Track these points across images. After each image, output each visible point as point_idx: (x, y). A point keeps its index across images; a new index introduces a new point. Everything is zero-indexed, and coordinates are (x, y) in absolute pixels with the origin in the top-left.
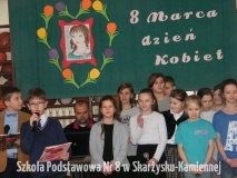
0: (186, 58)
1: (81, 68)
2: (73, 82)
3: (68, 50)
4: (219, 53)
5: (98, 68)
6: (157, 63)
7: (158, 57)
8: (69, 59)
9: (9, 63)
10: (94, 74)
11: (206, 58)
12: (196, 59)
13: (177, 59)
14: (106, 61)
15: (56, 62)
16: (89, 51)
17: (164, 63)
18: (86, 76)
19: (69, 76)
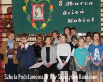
0: (80, 20)
1: (39, 23)
2: (36, 28)
3: (34, 15)
4: (93, 19)
5: (46, 23)
6: (69, 22)
7: (69, 20)
9: (11, 19)
10: (44, 25)
11: (88, 20)
12: (84, 21)
13: (76, 21)
15: (29, 20)
16: (42, 16)
17: (71, 22)
18: (41, 26)
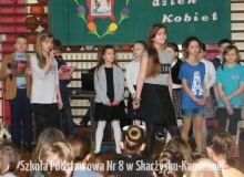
0: (187, 18)
1: (102, 22)
2: (95, 32)
3: (93, 7)
4: (215, 15)
5: (116, 22)
6: (164, 21)
7: (165, 16)
8: (93, 14)
9: (46, 15)
10: (113, 27)
11: (203, 18)
12: (196, 19)
13: (180, 19)
14: (123, 17)
15: (83, 17)
16: (109, 8)
17: (169, 21)
18: (106, 29)
19: (92, 27)
